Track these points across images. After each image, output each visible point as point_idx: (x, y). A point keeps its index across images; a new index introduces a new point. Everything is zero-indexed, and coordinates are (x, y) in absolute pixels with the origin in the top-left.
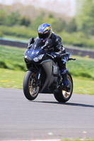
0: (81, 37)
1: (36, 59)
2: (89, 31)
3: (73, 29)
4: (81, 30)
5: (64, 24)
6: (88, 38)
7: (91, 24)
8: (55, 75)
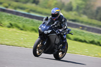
0: (75, 15)
1: (46, 32)
2: (81, 11)
3: (70, 9)
4: (75, 10)
5: (63, 4)
6: (80, 16)
7: (83, 6)
8: (56, 44)
